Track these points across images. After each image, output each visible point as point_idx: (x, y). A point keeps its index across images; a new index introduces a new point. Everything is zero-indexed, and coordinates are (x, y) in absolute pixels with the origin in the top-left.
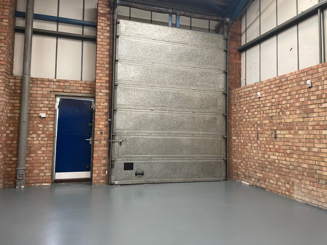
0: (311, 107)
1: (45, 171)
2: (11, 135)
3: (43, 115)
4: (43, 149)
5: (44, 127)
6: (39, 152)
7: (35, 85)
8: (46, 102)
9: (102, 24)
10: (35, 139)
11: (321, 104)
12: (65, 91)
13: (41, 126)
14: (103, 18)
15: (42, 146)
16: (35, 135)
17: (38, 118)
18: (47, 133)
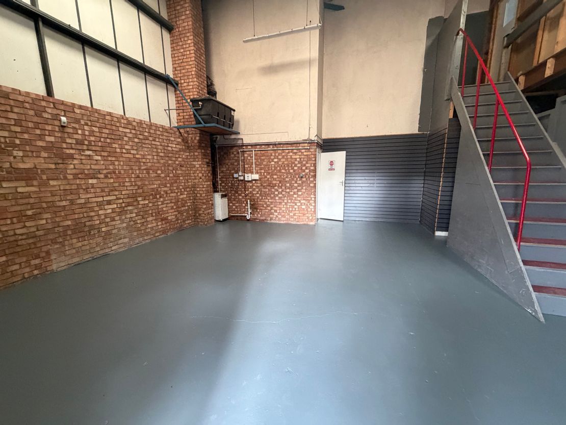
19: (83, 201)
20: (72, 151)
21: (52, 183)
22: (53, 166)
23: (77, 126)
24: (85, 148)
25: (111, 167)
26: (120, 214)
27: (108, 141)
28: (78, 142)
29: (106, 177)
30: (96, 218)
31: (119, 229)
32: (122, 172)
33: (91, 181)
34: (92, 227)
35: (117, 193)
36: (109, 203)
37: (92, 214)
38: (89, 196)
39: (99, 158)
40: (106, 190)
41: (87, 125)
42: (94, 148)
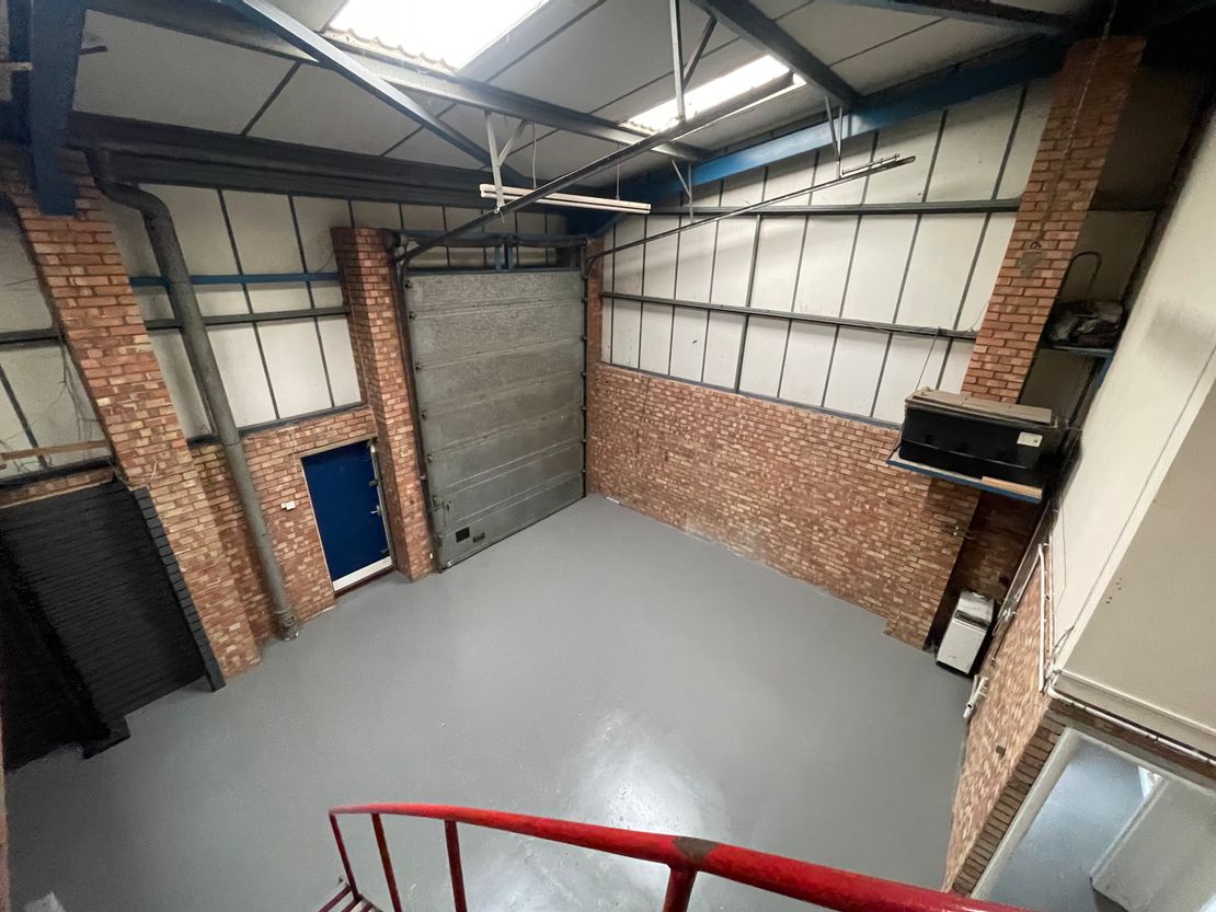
0: (720, 441)
1: (321, 592)
2: (234, 564)
3: (291, 505)
4: (306, 560)
5: (296, 523)
6: (300, 568)
7: (254, 454)
8: (286, 479)
9: (375, 294)
10: (286, 550)
11: (733, 443)
12: (318, 444)
13: (288, 524)
14: (374, 279)
15: (299, 559)
16: (284, 545)
17: (280, 514)
18: (306, 532)
19: (719, 489)
20: (723, 442)
21: (702, 465)
22: (705, 451)
23: (733, 419)
24: (735, 441)
25: (757, 467)
26: (751, 519)
27: (762, 438)
28: (732, 435)
29: (748, 475)
30: (726, 510)
31: (745, 534)
32: (769, 476)
33: (731, 474)
34: (720, 516)
35: (755, 496)
36: (743, 502)
37: (724, 504)
38: (726, 487)
39: (747, 454)
40: (744, 488)
41: (743, 418)
42: (744, 443)
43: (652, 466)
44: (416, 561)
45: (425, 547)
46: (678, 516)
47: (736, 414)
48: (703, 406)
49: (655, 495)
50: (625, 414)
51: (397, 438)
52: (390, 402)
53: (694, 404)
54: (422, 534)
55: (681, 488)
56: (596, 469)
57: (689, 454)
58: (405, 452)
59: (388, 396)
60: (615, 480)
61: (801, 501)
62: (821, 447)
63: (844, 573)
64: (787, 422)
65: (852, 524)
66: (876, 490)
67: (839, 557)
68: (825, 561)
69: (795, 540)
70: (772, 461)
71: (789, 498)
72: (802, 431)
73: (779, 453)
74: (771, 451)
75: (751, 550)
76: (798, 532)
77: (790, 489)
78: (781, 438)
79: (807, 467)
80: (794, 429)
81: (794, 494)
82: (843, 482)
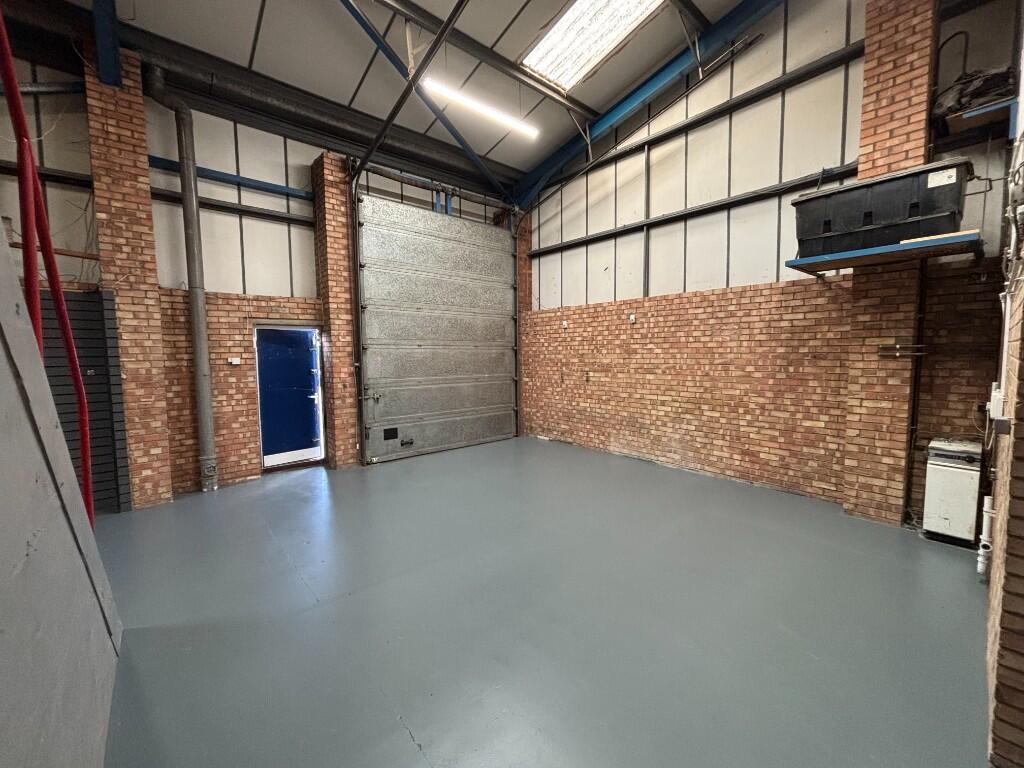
0: (634, 347)
1: (249, 457)
2: (176, 401)
3: (236, 361)
4: (240, 419)
5: (239, 381)
6: (234, 425)
7: (213, 307)
8: (237, 338)
9: (333, 201)
10: (225, 403)
11: (646, 344)
12: (271, 316)
13: (233, 380)
14: (334, 191)
15: (237, 415)
16: (224, 398)
17: (225, 367)
18: (246, 391)
19: (638, 396)
20: (637, 346)
21: (620, 375)
23: (644, 320)
24: (648, 341)
25: (671, 361)
26: (674, 420)
27: (673, 329)
28: (644, 337)
29: (664, 372)
30: (647, 417)
31: (670, 440)
32: (684, 367)
33: (649, 377)
34: (642, 426)
35: (673, 393)
36: (663, 403)
37: (645, 411)
38: (644, 392)
39: (659, 351)
40: (663, 388)
41: (653, 316)
42: (656, 341)
43: (575, 391)
44: (342, 447)
45: (353, 436)
46: (602, 438)
47: (645, 315)
48: (615, 317)
49: (580, 421)
50: (551, 348)
51: (337, 322)
52: (334, 289)
53: (608, 318)
54: (352, 421)
55: (603, 406)
56: (528, 409)
57: (606, 369)
58: (344, 337)
59: (334, 284)
60: (544, 415)
61: (720, 385)
62: (731, 320)
63: (783, 458)
64: (694, 305)
65: (778, 394)
66: (798, 347)
67: (773, 439)
68: (757, 448)
69: (721, 432)
70: (686, 350)
71: (707, 385)
72: (709, 310)
73: (691, 339)
74: (683, 339)
75: (677, 457)
76: (723, 421)
77: (707, 375)
78: (690, 324)
79: (721, 344)
80: (701, 310)
81: (713, 379)
82: (760, 350)
